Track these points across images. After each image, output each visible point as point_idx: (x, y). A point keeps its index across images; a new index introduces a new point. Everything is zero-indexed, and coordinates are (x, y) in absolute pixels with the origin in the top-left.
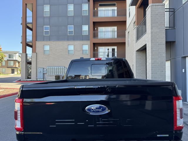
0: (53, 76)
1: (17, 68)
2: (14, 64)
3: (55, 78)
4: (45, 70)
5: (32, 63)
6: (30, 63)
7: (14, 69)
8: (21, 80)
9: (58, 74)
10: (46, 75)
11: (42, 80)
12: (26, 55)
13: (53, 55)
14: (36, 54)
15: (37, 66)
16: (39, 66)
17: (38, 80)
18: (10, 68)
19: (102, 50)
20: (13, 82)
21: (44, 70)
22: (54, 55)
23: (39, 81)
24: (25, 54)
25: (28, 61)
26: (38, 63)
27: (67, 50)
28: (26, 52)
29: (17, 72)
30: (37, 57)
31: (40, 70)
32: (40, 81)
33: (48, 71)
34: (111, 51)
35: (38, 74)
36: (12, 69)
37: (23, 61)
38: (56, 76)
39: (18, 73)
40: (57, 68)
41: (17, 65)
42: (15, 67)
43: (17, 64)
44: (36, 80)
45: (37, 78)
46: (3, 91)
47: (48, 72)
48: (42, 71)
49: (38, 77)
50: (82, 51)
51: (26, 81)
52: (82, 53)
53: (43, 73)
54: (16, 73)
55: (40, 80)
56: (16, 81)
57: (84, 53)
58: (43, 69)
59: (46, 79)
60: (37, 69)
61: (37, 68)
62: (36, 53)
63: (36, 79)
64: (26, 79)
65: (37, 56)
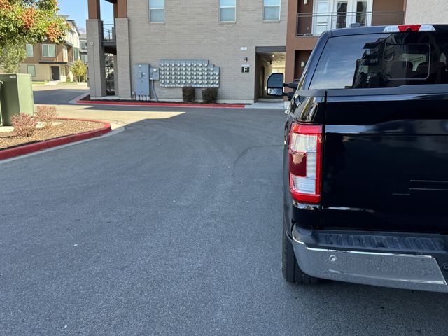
0: (176, 87)
1: (66, 63)
2: (58, 52)
3: (184, 95)
4: (155, 70)
5: (118, 48)
6: (112, 49)
7: (58, 68)
8: (91, 98)
9: (190, 82)
10: (157, 87)
11: (148, 99)
12: (101, 24)
13: (176, 25)
14: (127, 21)
15: (133, 57)
16: (136, 58)
17: (138, 99)
18: (48, 66)
19: (325, 9)
20: (70, 102)
21: (151, 71)
22: (179, 25)
23: (140, 101)
24: (97, 23)
25: (105, 45)
26: (133, 48)
27: (217, 9)
28: (99, 16)
29: (67, 75)
30: (132, 31)
31: (140, 70)
32: (143, 101)
33: (163, 73)
34: (355, 10)
35: (136, 81)
36: (52, 68)
37: (91, 43)
38: (184, 90)
39: (69, 78)
40: (187, 66)
41: (64, 55)
42: (61, 61)
43: (65, 51)
44: (130, 99)
45: (133, 93)
46: (61, 126)
47: (163, 77)
48: (146, 73)
49: (137, 90)
50: (262, 12)
51: (104, 100)
52: (262, 16)
53: (150, 81)
54: (63, 78)
55: (141, 99)
56: (78, 99)
57: (268, 17)
58: (150, 66)
59: (158, 95)
60: (133, 67)
61: (133, 63)
62: (129, 21)
63: (132, 96)
64: (103, 96)
65: (132, 27)
